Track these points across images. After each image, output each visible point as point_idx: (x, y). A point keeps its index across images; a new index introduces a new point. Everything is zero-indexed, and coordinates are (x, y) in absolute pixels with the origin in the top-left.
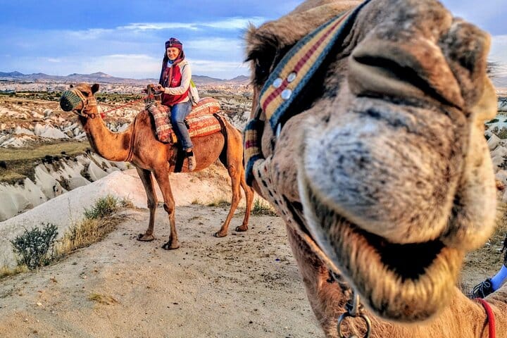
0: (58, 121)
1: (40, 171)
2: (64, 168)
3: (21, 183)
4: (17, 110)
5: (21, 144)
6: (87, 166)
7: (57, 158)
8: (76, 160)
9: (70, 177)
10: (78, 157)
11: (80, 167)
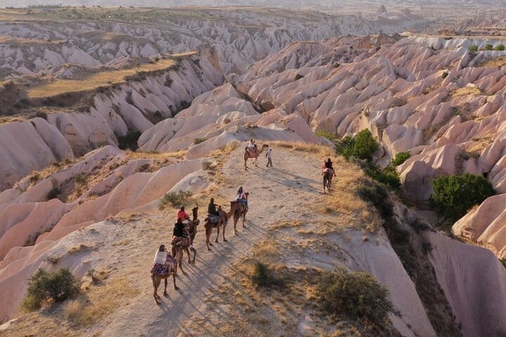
0: (81, 42)
1: (97, 100)
2: (113, 96)
3: (88, 111)
4: (40, 31)
5: (71, 74)
6: (130, 94)
7: (107, 89)
8: (120, 89)
9: (119, 104)
10: (121, 86)
11: (124, 95)
